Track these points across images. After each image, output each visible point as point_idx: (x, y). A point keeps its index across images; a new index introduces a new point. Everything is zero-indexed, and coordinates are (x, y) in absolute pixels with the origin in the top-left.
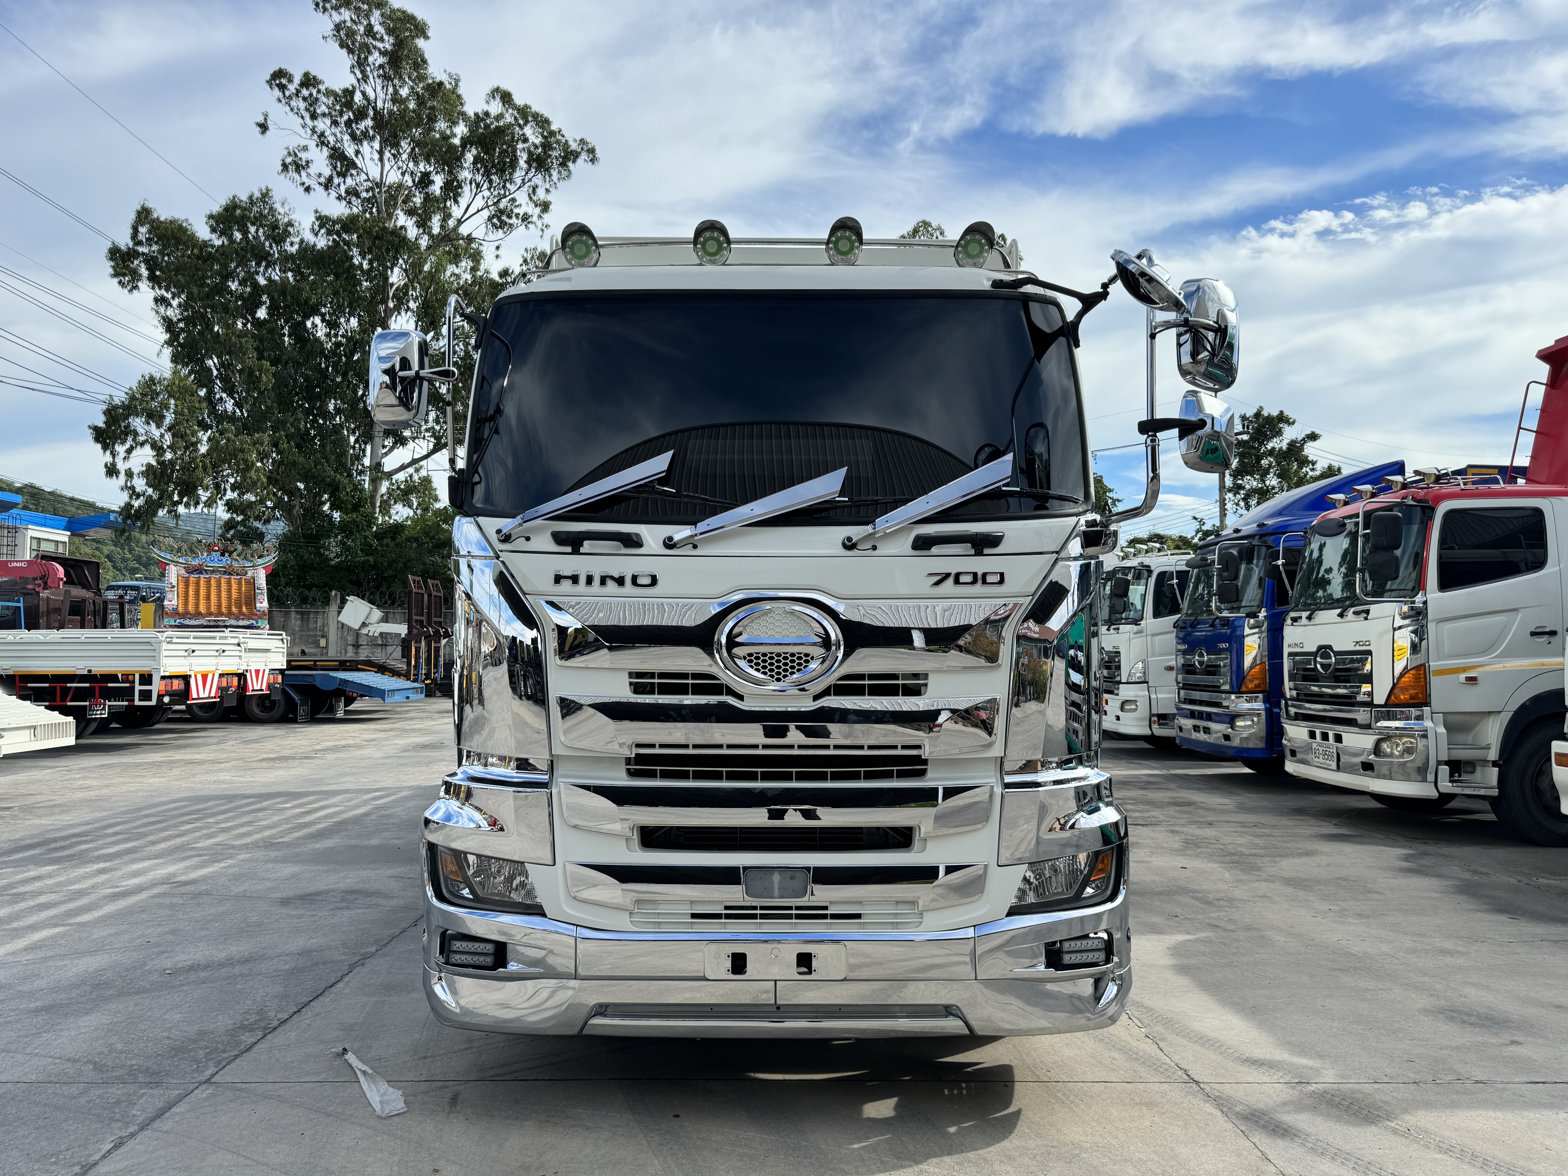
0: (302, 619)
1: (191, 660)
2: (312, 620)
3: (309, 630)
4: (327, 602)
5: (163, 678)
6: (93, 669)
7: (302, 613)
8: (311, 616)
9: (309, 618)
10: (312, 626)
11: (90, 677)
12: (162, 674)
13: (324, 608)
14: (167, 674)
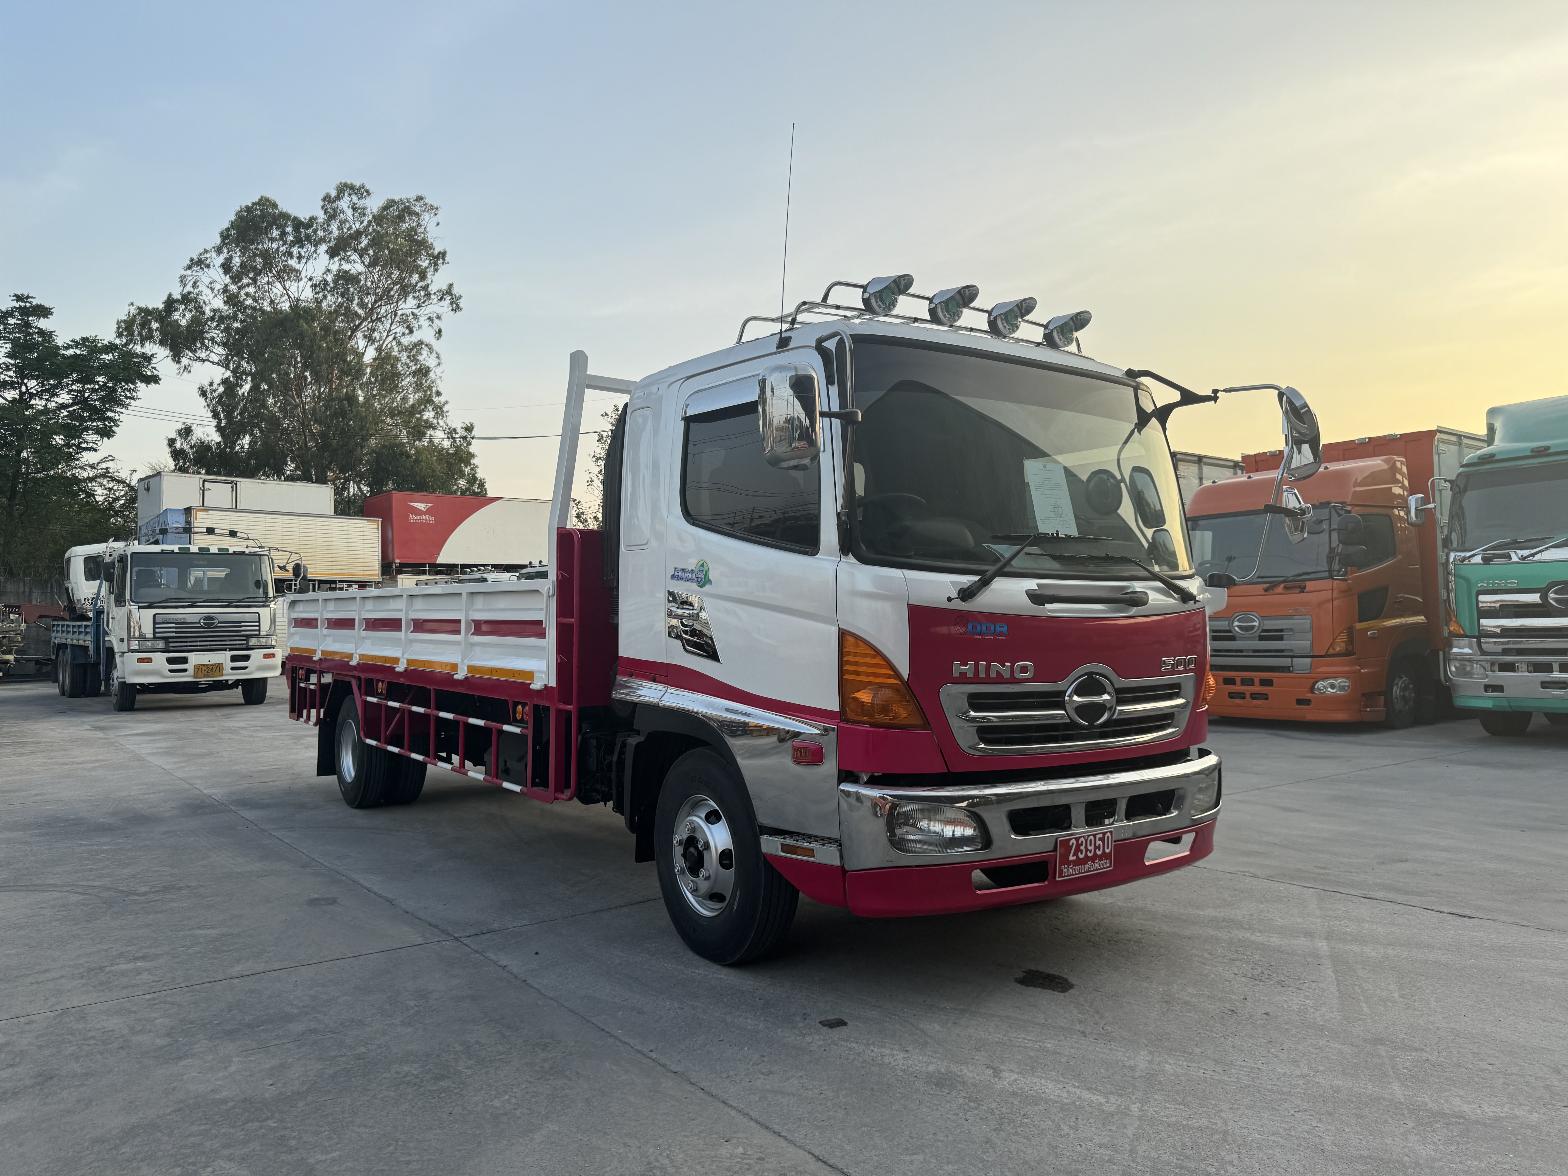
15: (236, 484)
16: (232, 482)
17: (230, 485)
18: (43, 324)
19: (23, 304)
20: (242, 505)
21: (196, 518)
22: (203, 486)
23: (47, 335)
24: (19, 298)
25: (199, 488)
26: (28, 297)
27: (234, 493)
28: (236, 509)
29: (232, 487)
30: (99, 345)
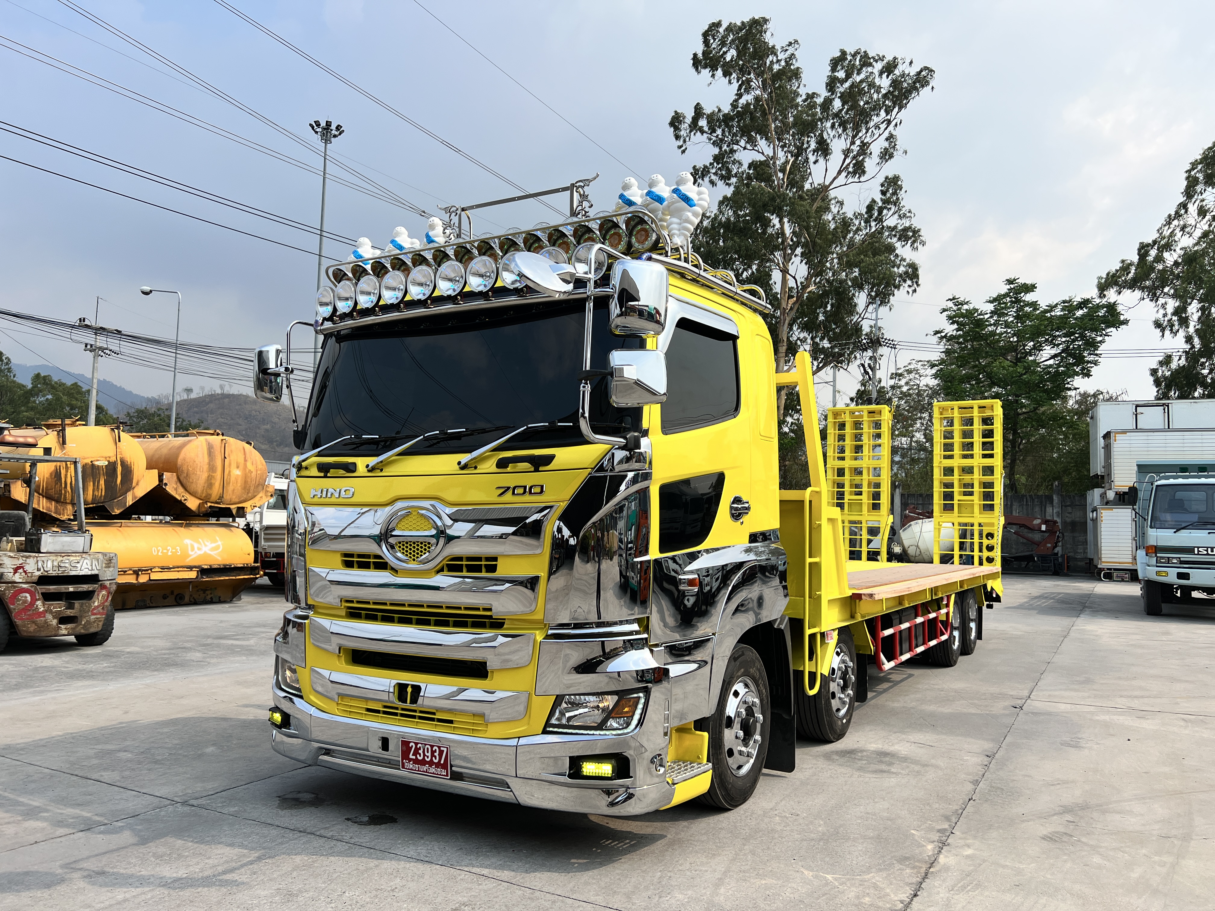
15: (1168, 406)
16: (1163, 405)
17: (1162, 407)
18: (1029, 297)
19: (1012, 286)
20: (1174, 425)
21: (1115, 440)
22: (1136, 411)
23: (1034, 305)
24: (1010, 282)
25: (1132, 413)
26: (1015, 280)
27: (1166, 414)
28: (1169, 429)
29: (1164, 409)
30: (1075, 303)
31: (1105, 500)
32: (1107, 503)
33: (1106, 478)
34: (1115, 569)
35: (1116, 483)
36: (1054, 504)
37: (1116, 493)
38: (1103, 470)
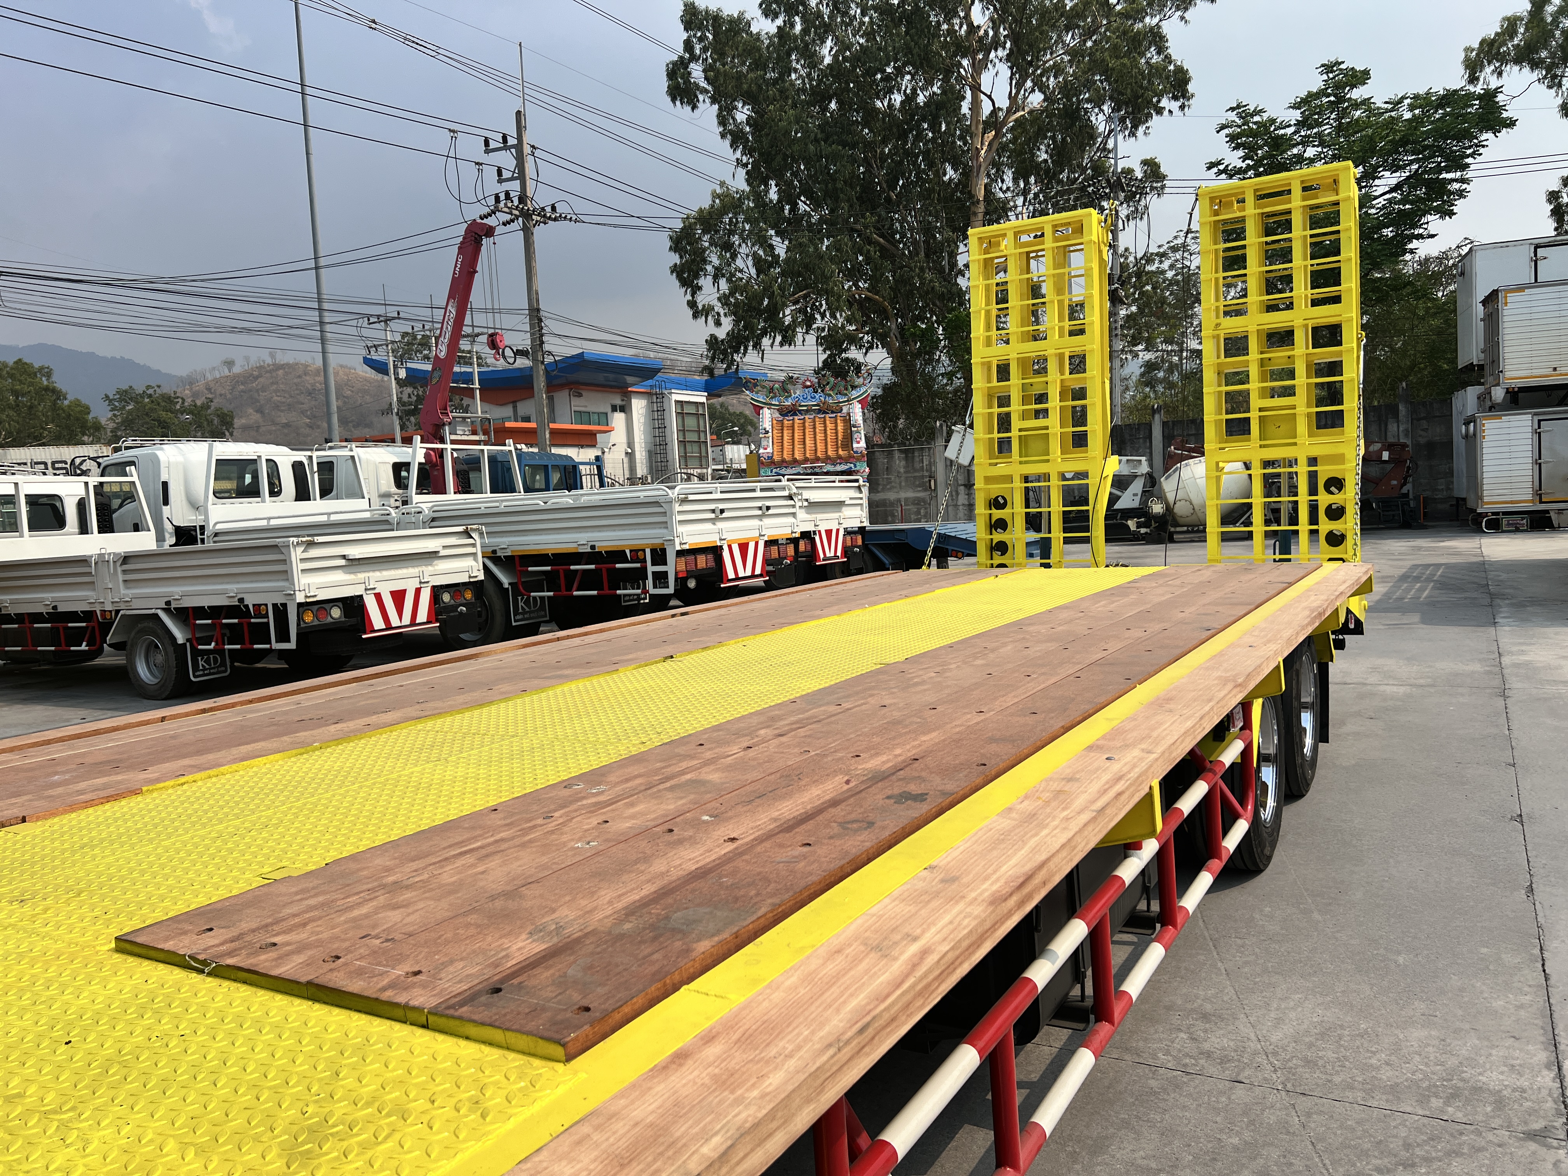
0: (906, 459)
1: (721, 525)
2: (917, 459)
3: (915, 471)
4: (932, 435)
5: (680, 553)
6: (597, 544)
7: (905, 452)
8: (916, 454)
9: (913, 457)
10: (917, 466)
11: (594, 556)
12: (678, 548)
13: (929, 443)
14: (687, 547)
21: (1506, 304)
22: (1534, 255)
23: (1366, 105)
24: (1328, 68)
25: (1528, 259)
26: (1335, 64)
30: (1433, 98)
31: (1488, 404)
32: (1491, 408)
33: (1487, 368)
34: (1505, 513)
35: (1508, 374)
36: (1401, 418)
37: (1508, 391)
38: (1482, 356)
